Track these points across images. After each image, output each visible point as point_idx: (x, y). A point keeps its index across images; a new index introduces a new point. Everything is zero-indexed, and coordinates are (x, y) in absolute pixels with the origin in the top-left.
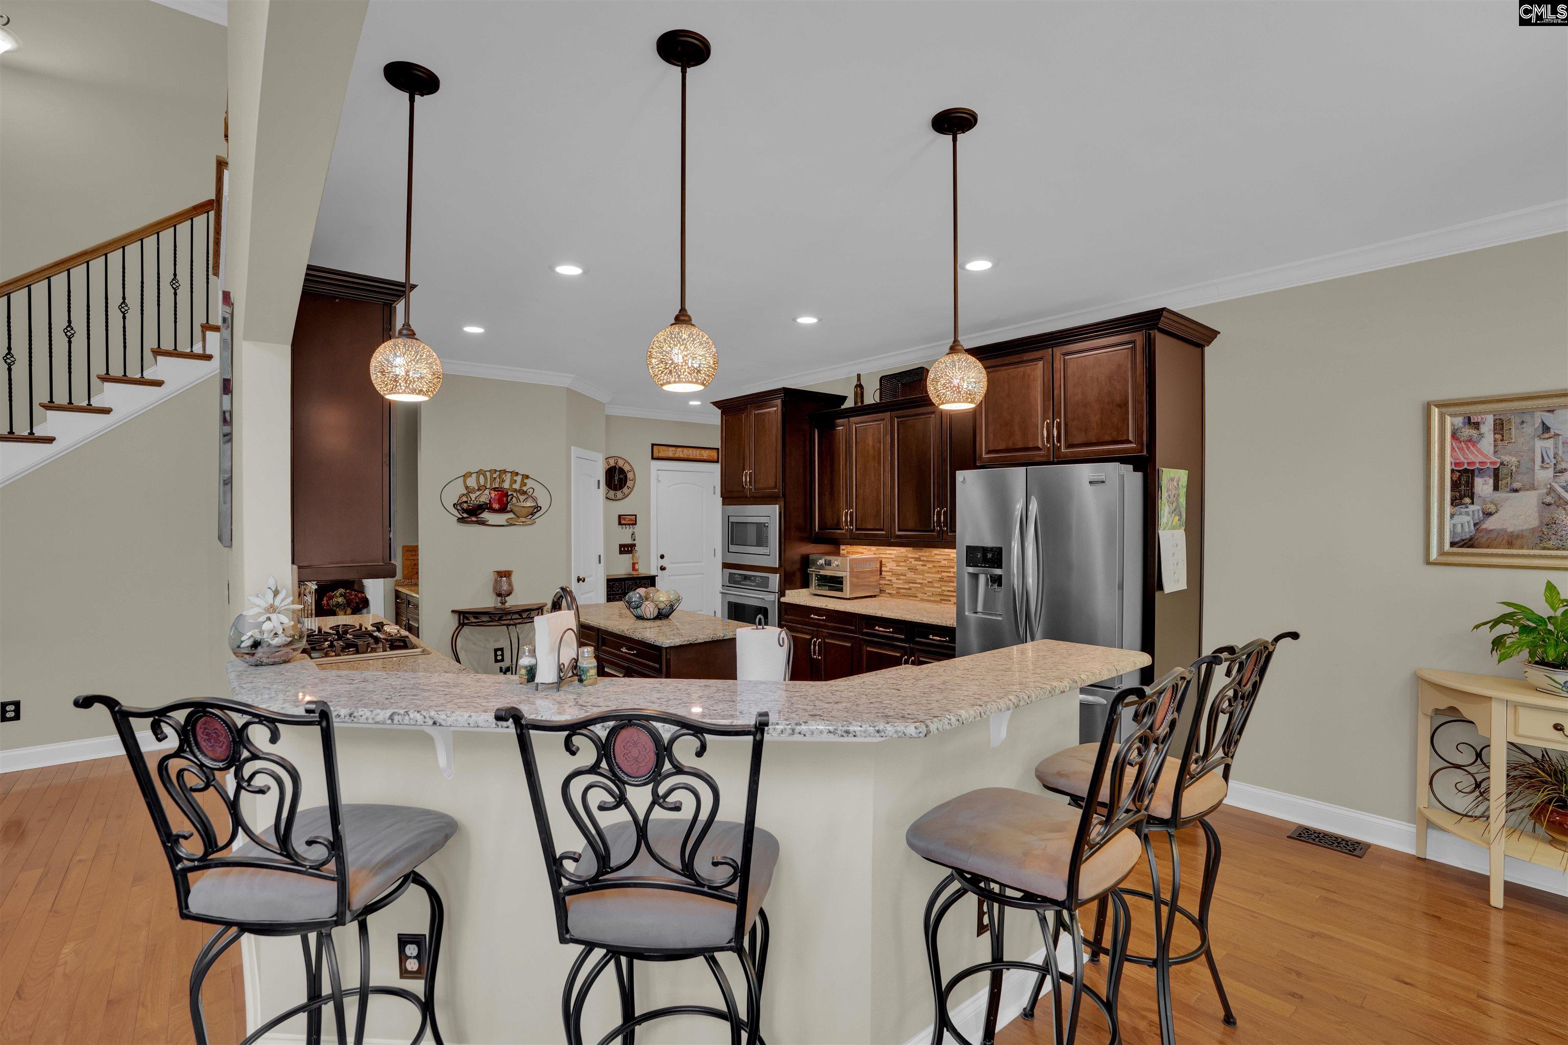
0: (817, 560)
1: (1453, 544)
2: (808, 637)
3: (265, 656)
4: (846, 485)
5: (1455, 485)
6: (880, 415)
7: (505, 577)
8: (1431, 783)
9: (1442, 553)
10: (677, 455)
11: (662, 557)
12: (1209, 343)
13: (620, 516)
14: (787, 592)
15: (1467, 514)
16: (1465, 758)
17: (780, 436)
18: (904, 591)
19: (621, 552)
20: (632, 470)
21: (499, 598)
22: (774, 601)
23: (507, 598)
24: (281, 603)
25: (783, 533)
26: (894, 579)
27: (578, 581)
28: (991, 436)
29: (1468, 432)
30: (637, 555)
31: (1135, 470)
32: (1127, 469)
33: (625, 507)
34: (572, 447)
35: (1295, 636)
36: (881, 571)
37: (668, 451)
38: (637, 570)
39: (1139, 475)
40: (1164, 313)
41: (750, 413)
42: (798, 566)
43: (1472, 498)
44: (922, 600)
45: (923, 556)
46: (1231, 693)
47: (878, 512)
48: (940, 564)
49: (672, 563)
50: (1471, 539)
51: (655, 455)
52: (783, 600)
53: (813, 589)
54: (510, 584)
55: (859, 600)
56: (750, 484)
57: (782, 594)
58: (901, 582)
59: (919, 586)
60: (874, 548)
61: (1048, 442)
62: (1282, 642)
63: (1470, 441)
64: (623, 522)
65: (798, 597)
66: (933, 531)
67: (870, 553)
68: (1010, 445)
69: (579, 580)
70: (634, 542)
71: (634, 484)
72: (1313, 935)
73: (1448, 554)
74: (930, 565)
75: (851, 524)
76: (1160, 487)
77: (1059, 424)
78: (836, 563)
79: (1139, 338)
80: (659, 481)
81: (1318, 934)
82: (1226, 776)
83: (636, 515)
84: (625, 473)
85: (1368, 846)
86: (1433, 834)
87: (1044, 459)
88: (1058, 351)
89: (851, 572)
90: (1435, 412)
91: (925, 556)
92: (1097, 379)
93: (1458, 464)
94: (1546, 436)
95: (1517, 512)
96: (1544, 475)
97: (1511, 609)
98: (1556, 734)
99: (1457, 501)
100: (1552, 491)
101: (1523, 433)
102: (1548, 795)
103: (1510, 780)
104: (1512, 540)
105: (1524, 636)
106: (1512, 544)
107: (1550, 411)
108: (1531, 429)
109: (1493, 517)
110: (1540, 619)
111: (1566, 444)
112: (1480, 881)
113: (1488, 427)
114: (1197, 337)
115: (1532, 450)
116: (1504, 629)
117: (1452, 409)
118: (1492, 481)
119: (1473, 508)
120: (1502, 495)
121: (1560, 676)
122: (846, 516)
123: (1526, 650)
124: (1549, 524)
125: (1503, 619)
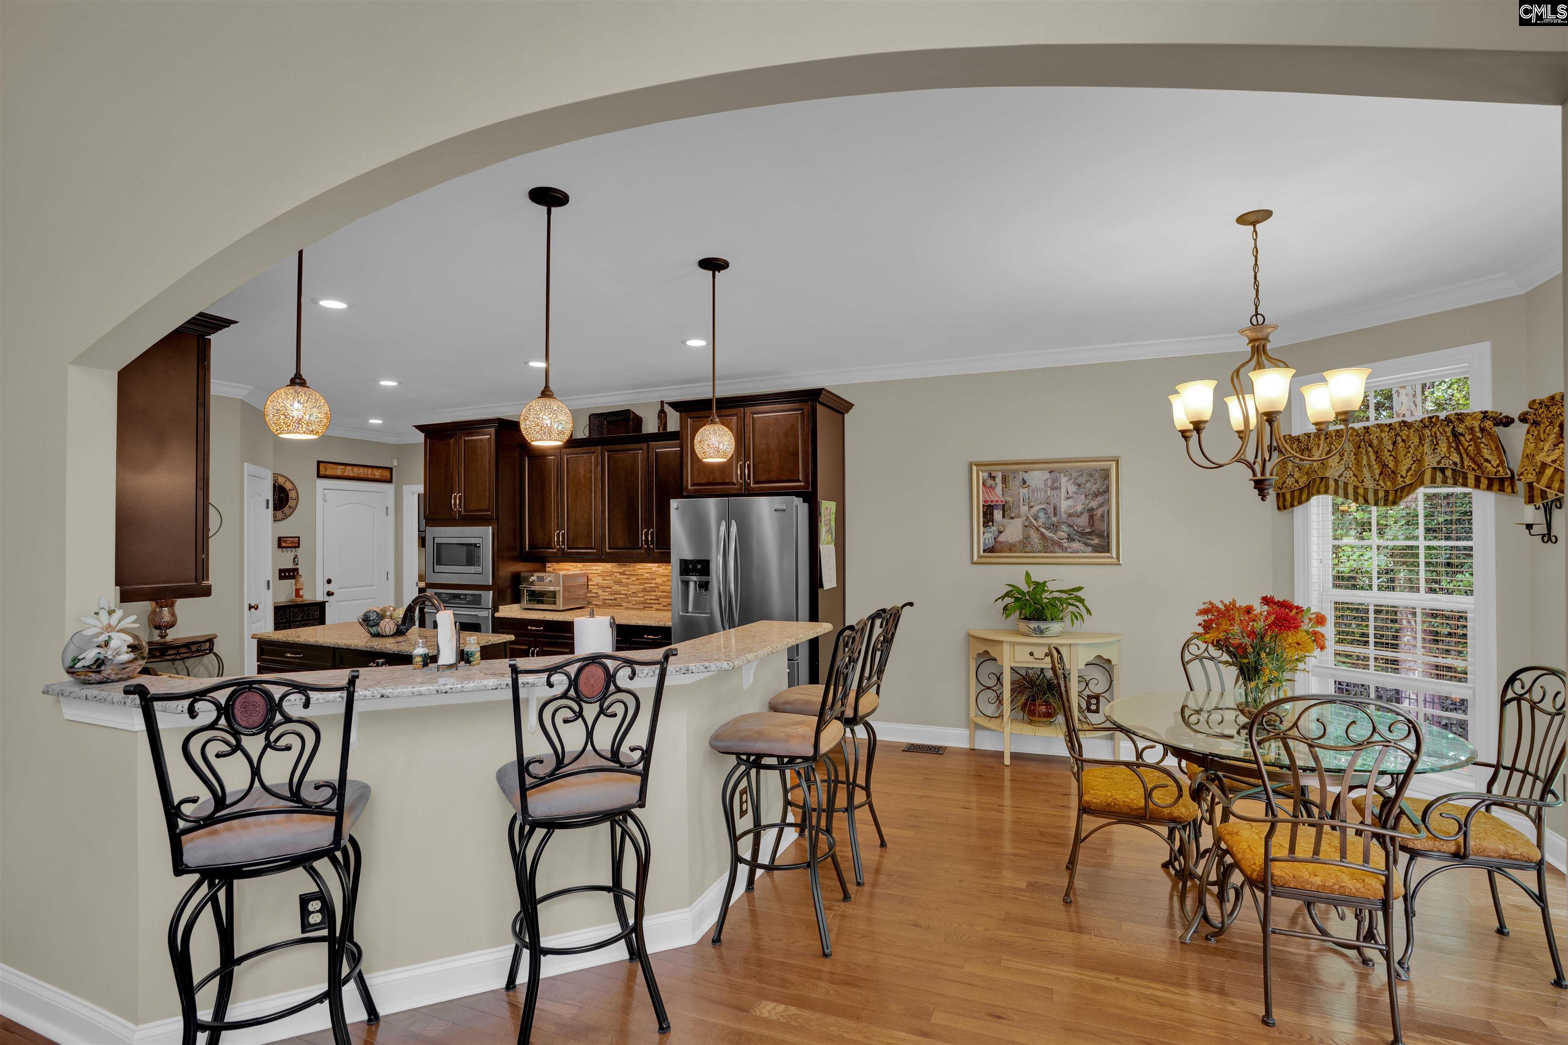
0: (528, 578)
1: (984, 551)
2: (526, 647)
3: (114, 672)
4: (558, 509)
5: (985, 514)
6: (592, 449)
7: (166, 607)
8: (976, 701)
9: (979, 557)
10: (346, 474)
11: (329, 581)
12: (848, 412)
13: (280, 539)
14: (501, 607)
15: (991, 532)
16: (991, 682)
17: (493, 462)
18: (610, 601)
19: (281, 578)
20: (295, 488)
21: (158, 632)
22: (488, 617)
23: (168, 631)
24: (119, 622)
25: (496, 555)
26: (600, 592)
27: (250, 609)
28: (696, 472)
30: (302, 580)
31: (804, 501)
32: (797, 501)
33: (288, 528)
34: (246, 464)
35: (911, 604)
36: (588, 585)
37: (337, 469)
38: (301, 596)
39: (806, 505)
40: (823, 392)
41: (460, 438)
42: (508, 583)
43: (993, 522)
44: (627, 608)
45: (627, 570)
46: (882, 638)
47: (590, 533)
48: (643, 577)
49: (340, 588)
50: (993, 547)
51: (322, 472)
52: (497, 615)
53: (525, 603)
54: (173, 615)
55: (571, 611)
56: (460, 507)
57: (495, 609)
58: (607, 593)
59: (624, 596)
60: (580, 565)
61: (741, 479)
62: (905, 608)
63: (991, 487)
64: (284, 545)
65: (509, 611)
66: (641, 548)
67: (576, 569)
68: (711, 480)
69: (250, 607)
70: (297, 567)
71: (297, 503)
72: (921, 797)
73: (982, 557)
75: (563, 544)
76: (820, 514)
77: (749, 466)
78: (549, 579)
79: (807, 407)
80: (325, 500)
81: (924, 796)
82: (878, 693)
83: (299, 537)
84: (287, 491)
85: (946, 747)
86: (979, 733)
87: (738, 492)
88: (749, 410)
89: (564, 586)
90: (974, 468)
91: (630, 571)
92: (777, 434)
93: (985, 501)
94: (1025, 486)
95: (1013, 531)
96: (1024, 509)
97: (1011, 588)
98: (1031, 659)
99: (986, 525)
100: (1027, 518)
101: (1015, 484)
102: (1029, 697)
103: (1013, 690)
104: (1011, 548)
105: (1018, 604)
106: (1010, 550)
107: (1026, 472)
108: (1018, 482)
109: (1002, 535)
110: (1023, 594)
111: (1033, 491)
112: (1000, 755)
113: (999, 480)
114: (840, 407)
115: (1019, 494)
116: (1008, 600)
117: (983, 468)
118: (1001, 512)
119: (994, 528)
120: (1006, 521)
121: (1033, 625)
122: (558, 537)
123: (1018, 612)
124: (1027, 537)
125: (1007, 594)
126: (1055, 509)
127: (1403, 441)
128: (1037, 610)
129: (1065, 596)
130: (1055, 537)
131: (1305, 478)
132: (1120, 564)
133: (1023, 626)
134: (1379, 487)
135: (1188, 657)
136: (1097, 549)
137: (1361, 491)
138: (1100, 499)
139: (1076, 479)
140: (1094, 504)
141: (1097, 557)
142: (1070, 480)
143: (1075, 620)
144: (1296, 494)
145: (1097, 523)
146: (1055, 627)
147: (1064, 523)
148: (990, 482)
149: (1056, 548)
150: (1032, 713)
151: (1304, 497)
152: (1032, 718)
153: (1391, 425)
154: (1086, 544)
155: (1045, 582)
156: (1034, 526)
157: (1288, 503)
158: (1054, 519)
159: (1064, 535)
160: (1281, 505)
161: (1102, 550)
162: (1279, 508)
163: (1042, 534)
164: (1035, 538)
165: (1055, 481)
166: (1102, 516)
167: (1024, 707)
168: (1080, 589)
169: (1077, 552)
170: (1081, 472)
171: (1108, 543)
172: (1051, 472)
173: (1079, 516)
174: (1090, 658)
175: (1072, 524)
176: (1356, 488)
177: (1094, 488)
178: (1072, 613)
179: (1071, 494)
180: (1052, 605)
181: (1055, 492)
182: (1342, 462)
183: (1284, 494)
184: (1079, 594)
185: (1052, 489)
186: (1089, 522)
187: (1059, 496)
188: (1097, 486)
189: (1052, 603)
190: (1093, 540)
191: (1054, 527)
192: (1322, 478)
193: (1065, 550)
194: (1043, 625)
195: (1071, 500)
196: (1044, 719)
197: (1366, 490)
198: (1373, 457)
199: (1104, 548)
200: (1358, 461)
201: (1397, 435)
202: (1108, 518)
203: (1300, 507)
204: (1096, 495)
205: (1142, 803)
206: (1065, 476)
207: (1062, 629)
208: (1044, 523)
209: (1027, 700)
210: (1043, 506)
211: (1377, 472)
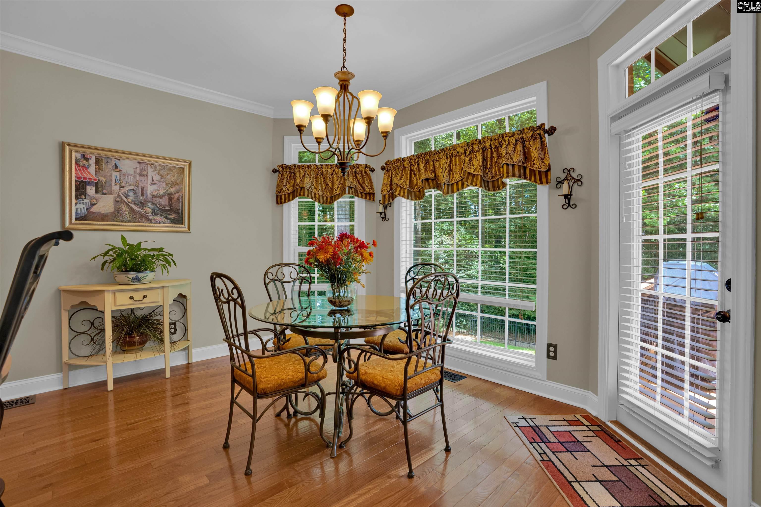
1: (76, 219)
5: (77, 188)
8: (70, 346)
9: (71, 223)
15: (83, 204)
16: (89, 328)
43: (85, 196)
50: (85, 216)
63: (84, 166)
73: (74, 224)
85: (35, 396)
90: (67, 149)
93: (78, 178)
94: (117, 170)
95: (105, 204)
96: (116, 188)
97: (109, 248)
98: (131, 301)
99: (78, 197)
100: (119, 195)
101: (107, 168)
102: (127, 332)
104: (103, 217)
106: (103, 220)
107: (119, 160)
108: (111, 166)
109: (95, 206)
110: (120, 252)
111: (124, 175)
112: (103, 384)
113: (92, 161)
115: (111, 176)
116: (106, 257)
117: (75, 149)
118: (94, 188)
119: (86, 200)
120: (98, 196)
121: (132, 275)
123: (115, 266)
124: (118, 210)
125: (105, 253)
126: (142, 190)
127: (336, 174)
128: (134, 264)
129: (155, 253)
130: (142, 212)
131: (292, 188)
132: (190, 232)
133: (121, 277)
134: (324, 195)
135: (267, 281)
136: (174, 221)
137: (317, 196)
138: (177, 188)
139: (159, 171)
140: (172, 190)
141: (174, 227)
142: (155, 171)
143: (164, 269)
144: (287, 196)
145: (174, 203)
146: (149, 275)
147: (150, 201)
148: (83, 162)
149: (143, 220)
150: (128, 344)
151: (291, 197)
152: (126, 349)
153: (332, 165)
154: (167, 218)
155: (139, 244)
156: (124, 201)
157: (283, 201)
158: (142, 198)
159: (150, 210)
160: (279, 201)
161: (177, 222)
162: (277, 203)
163: (131, 208)
164: (125, 211)
165: (143, 169)
166: (178, 199)
169: (160, 223)
170: (164, 167)
172: (139, 162)
173: (161, 197)
174: (175, 295)
175: (155, 202)
176: (315, 194)
177: (173, 179)
178: (162, 265)
179: (155, 181)
181: (143, 179)
182: (310, 181)
183: (281, 196)
185: (140, 176)
186: (169, 202)
187: (146, 182)
188: (175, 178)
189: (146, 258)
190: (172, 215)
191: (142, 204)
192: (301, 188)
193: (150, 221)
194: (140, 275)
195: (155, 186)
197: (319, 195)
198: (323, 180)
199: (179, 221)
200: (317, 182)
201: (334, 171)
202: (182, 201)
203: (289, 203)
204: (174, 184)
206: (151, 167)
207: (154, 277)
208: (133, 200)
209: (126, 336)
210: (133, 188)
211: (324, 187)
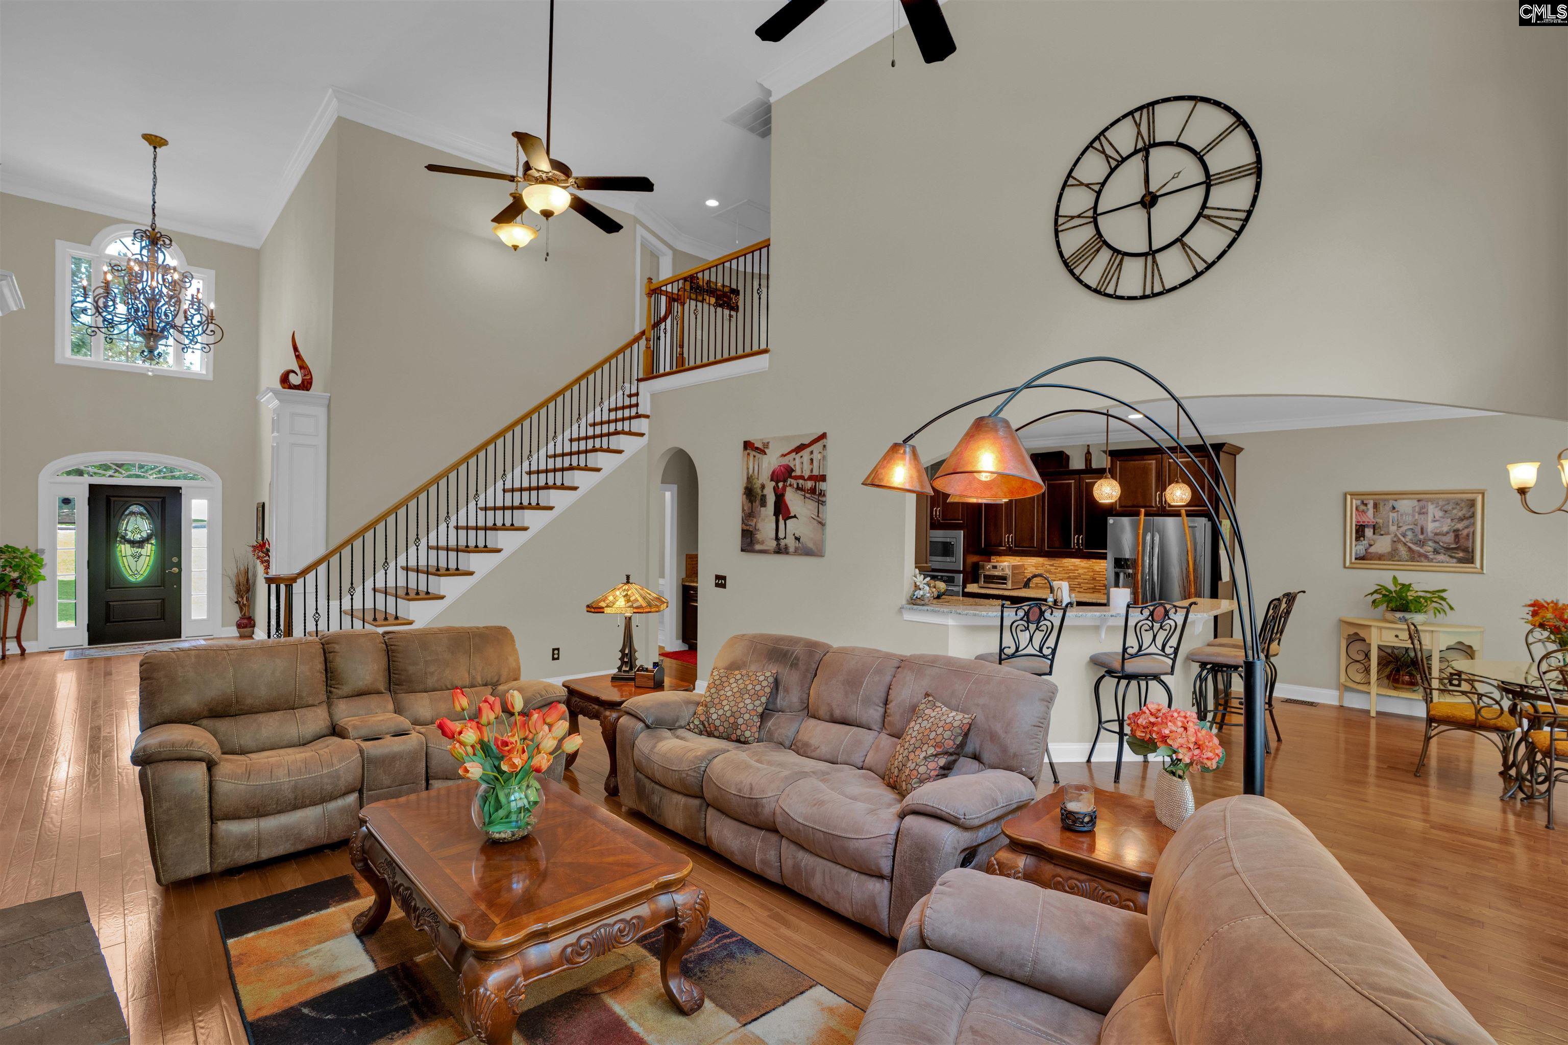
0: (983, 566)
1: (1356, 559)
4: (1007, 520)
5: (1357, 532)
8: (1346, 670)
9: (1351, 563)
12: (1239, 453)
14: (968, 586)
15: (1362, 545)
16: (1360, 657)
22: (960, 592)
25: (965, 549)
28: (1123, 499)
29: (1362, 508)
31: (1208, 521)
32: (1204, 520)
35: (1304, 592)
39: (1210, 523)
40: (1226, 444)
42: (972, 570)
43: (1364, 538)
47: (1032, 537)
50: (1364, 556)
52: (966, 590)
53: (982, 583)
56: (939, 517)
57: (964, 587)
60: (1018, 558)
61: (1159, 503)
62: (1298, 594)
63: (1363, 512)
65: (973, 588)
66: (1073, 549)
68: (1135, 503)
73: (1354, 563)
74: (1059, 569)
75: (1010, 543)
76: (1220, 529)
77: (1165, 495)
78: (999, 567)
85: (1319, 703)
86: (1347, 695)
87: (1156, 513)
88: (1165, 456)
89: (1010, 572)
90: (1349, 497)
93: (1358, 522)
94: (1394, 511)
95: (1382, 545)
96: (1393, 528)
97: (1379, 587)
98: (1396, 640)
99: (1357, 539)
100: (1396, 536)
101: (1384, 510)
102: (1393, 669)
103: (1379, 664)
104: (1380, 557)
105: (1384, 599)
106: (1380, 559)
107: (1396, 500)
108: (1388, 508)
109: (1372, 547)
110: (1390, 592)
111: (1402, 515)
112: (1368, 712)
113: (1371, 506)
114: (1235, 451)
115: (1389, 517)
116: (1376, 596)
117: (1356, 497)
118: (1372, 530)
119: (1364, 542)
120: (1376, 537)
121: (1399, 615)
122: (1008, 538)
123: (1385, 605)
124: (1395, 550)
125: (1376, 592)
126: (1422, 529)
128: (1403, 604)
129: (1429, 595)
130: (1422, 551)
132: (1484, 574)
133: (1389, 615)
136: (1462, 561)
138: (1466, 523)
139: (1443, 506)
140: (1460, 526)
141: (1461, 567)
142: (1436, 507)
143: (1438, 613)
145: (1462, 541)
146: (1419, 617)
147: (1430, 540)
149: (1423, 559)
150: (1396, 681)
152: (1395, 685)
154: (1451, 557)
155: (1410, 585)
156: (1402, 541)
158: (1421, 537)
159: (1431, 549)
161: (1465, 562)
163: (1409, 548)
164: (1403, 551)
165: (1422, 508)
166: (1468, 535)
167: (1388, 677)
168: (1444, 591)
169: (1442, 562)
170: (1448, 502)
171: (1473, 557)
172: (1419, 501)
173: (1445, 535)
174: (1452, 642)
175: (1438, 540)
177: (1460, 514)
178: (1436, 608)
179: (1437, 518)
180: (1416, 601)
181: (1422, 517)
184: (1442, 594)
185: (1420, 514)
186: (1455, 540)
187: (1426, 519)
188: (1464, 512)
189: (1417, 600)
190: (1458, 554)
191: (1422, 543)
193: (1431, 560)
194: (1408, 616)
195: (1437, 522)
196: (1408, 687)
199: (1468, 560)
202: (1473, 537)
204: (1461, 519)
205: (1474, 717)
206: (1433, 504)
207: (1424, 619)
208: (1411, 540)
209: (1391, 672)
210: (1411, 527)
